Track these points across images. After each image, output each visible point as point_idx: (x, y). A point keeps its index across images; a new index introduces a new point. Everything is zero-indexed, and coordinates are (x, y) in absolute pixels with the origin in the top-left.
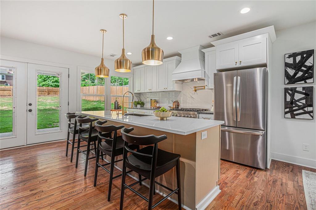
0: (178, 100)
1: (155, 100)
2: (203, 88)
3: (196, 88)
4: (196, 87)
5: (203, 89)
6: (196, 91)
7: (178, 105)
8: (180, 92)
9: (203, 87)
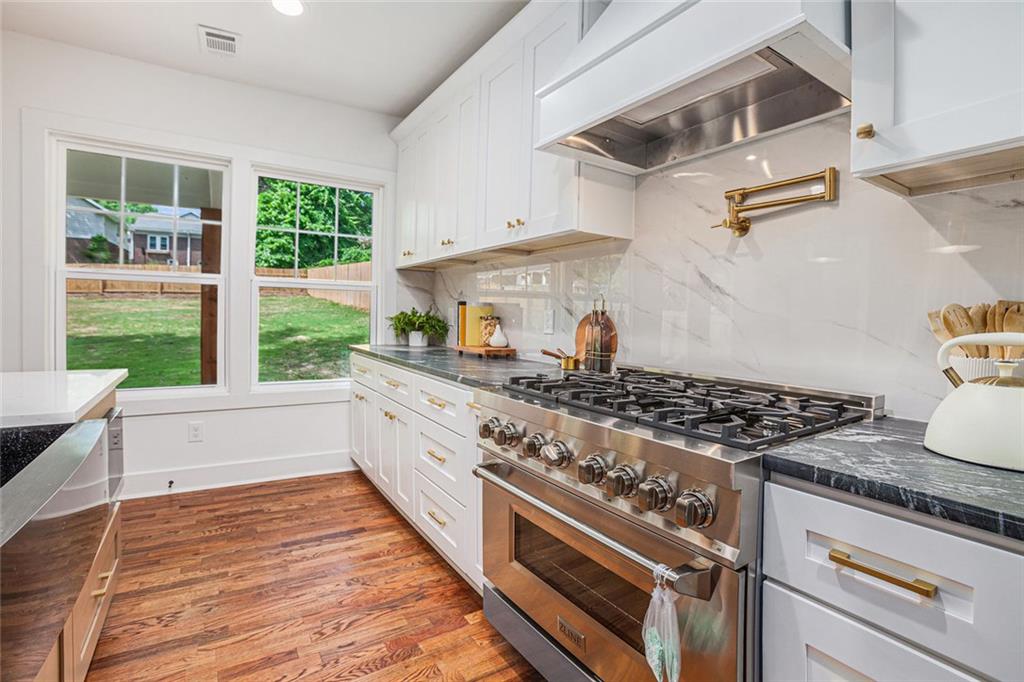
0: (607, 308)
1: (490, 304)
2: (817, 189)
3: (750, 202)
4: (745, 196)
5: (818, 200)
6: (743, 227)
7: (608, 347)
8: (622, 245)
9: (820, 179)
